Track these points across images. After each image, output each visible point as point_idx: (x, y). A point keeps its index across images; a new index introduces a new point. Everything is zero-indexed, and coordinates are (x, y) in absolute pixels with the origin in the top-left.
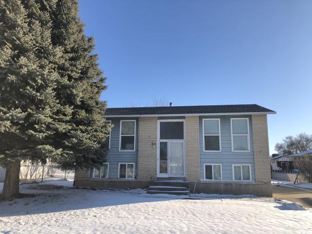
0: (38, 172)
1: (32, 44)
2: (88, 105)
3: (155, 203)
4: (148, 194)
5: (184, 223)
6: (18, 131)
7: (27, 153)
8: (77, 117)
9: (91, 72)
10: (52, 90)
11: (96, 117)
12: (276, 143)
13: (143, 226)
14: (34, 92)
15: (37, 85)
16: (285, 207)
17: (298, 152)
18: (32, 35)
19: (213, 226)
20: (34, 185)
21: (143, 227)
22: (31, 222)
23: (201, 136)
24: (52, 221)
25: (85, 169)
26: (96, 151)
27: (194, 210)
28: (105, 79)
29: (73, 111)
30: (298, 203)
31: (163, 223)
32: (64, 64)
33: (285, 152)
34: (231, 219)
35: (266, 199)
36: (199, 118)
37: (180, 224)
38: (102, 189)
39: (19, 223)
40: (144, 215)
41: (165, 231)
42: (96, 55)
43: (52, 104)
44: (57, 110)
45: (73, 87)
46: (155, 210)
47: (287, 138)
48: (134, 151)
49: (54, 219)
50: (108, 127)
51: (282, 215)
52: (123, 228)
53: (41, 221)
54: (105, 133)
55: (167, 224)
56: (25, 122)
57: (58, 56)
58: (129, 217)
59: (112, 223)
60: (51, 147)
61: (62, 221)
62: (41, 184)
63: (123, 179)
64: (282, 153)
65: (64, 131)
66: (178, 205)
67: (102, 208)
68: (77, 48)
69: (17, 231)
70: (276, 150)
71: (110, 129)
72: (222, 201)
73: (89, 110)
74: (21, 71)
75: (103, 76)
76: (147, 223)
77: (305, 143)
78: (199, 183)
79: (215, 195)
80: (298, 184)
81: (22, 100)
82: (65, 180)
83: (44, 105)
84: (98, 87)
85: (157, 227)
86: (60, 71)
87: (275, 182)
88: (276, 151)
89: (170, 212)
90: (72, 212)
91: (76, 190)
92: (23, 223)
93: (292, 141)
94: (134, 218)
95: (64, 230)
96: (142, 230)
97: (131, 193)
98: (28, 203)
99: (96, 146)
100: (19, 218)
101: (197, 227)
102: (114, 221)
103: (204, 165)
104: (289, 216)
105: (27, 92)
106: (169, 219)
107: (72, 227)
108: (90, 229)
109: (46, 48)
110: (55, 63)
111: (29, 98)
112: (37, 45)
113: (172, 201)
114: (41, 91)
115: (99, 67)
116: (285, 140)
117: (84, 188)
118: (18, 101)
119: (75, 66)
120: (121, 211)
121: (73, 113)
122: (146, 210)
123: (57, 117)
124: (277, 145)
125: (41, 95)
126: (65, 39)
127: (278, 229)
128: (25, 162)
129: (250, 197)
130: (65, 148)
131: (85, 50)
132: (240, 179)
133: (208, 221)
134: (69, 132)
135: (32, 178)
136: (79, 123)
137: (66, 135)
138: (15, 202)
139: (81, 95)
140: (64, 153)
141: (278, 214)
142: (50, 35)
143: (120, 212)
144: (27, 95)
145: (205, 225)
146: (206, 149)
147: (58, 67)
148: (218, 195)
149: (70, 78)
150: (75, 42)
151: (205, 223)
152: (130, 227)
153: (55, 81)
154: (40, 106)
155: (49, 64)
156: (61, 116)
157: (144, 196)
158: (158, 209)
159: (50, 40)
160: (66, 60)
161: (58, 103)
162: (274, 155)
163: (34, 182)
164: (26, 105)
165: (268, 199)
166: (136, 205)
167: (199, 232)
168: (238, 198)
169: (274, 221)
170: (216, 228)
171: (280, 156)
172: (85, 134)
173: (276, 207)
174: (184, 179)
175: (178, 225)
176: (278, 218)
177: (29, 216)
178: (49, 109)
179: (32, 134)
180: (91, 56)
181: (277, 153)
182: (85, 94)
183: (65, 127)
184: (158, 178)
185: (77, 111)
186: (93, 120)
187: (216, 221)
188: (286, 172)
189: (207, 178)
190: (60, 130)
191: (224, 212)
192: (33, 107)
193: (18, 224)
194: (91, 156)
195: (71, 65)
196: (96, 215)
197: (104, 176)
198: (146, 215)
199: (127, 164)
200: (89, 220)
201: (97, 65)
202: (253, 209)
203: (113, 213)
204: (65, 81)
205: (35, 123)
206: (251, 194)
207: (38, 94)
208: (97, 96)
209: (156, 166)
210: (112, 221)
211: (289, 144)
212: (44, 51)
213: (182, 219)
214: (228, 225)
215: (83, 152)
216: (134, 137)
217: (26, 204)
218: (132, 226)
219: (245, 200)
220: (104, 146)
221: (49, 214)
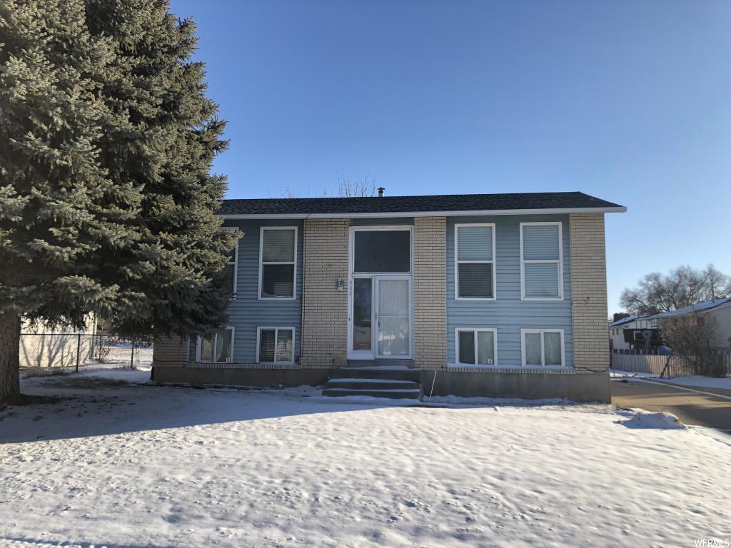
0: (66, 350)
1: (39, 29)
2: (181, 185)
3: (340, 414)
4: (326, 398)
5: (407, 455)
6: (9, 241)
7: (34, 296)
8: (153, 214)
9: (187, 104)
10: (92, 144)
11: (200, 212)
12: (623, 290)
13: (311, 461)
14: (46, 148)
15: (52, 130)
16: (638, 422)
17: (673, 308)
18: (39, 7)
19: (475, 461)
20: (58, 379)
21: (313, 465)
22: (48, 456)
23: (450, 265)
24: (98, 454)
25: (177, 338)
26: (202, 296)
27: (431, 429)
28: (223, 124)
29: (143, 196)
30: (668, 414)
31: (358, 455)
32: (119, 81)
33: (643, 310)
34: (515, 446)
35: (596, 407)
36: (447, 222)
37: (397, 458)
38: (219, 387)
39: (20, 459)
40: (314, 439)
41: (362, 472)
42: (199, 65)
43: (93, 178)
44: (106, 194)
45: (143, 139)
46: (342, 428)
47: (648, 278)
48: (294, 298)
49: (104, 449)
50: (229, 237)
51: (632, 439)
52: (265, 466)
53: (71, 454)
54: (223, 252)
55: (367, 458)
56: (26, 220)
57: (103, 62)
58: (280, 443)
59: (240, 457)
60: (93, 281)
61: (122, 453)
62: (73, 376)
63: (267, 364)
64: (636, 311)
65: (122, 244)
66: (393, 418)
67: (216, 425)
68: (153, 44)
69: (13, 475)
70: (622, 305)
71: (234, 243)
72: (496, 410)
73: (183, 197)
74: (12, 94)
75: (218, 116)
76: (320, 455)
77: (688, 289)
78: (444, 372)
79: (481, 399)
80: (669, 378)
81: (16, 167)
82: (133, 368)
83: (74, 181)
84: (206, 143)
85: (344, 463)
86: (111, 98)
87: (617, 375)
88: (623, 307)
89: (375, 433)
90: (147, 434)
91: (157, 389)
92: (29, 459)
93: (660, 285)
94: (290, 445)
95: (126, 472)
96: (308, 471)
97: (286, 394)
98: (40, 415)
99: (201, 281)
100: (18, 447)
101: (436, 463)
102: (245, 452)
103: (457, 330)
104: (648, 441)
105: (29, 145)
106: (373, 448)
107: (146, 466)
108: (187, 470)
109: (73, 39)
110: (97, 78)
111: (33, 162)
112: (52, 31)
113: (382, 410)
114: (64, 144)
115: (208, 95)
116: (644, 281)
117: (175, 386)
118: (7, 169)
119: (147, 87)
120: (262, 431)
121: (143, 202)
122: (318, 430)
123: (105, 211)
124: (626, 295)
125: (63, 154)
126: (122, 20)
127: (620, 466)
128: (32, 323)
129: (559, 404)
130: (126, 284)
131: (172, 51)
132: (539, 363)
133: (464, 453)
134: (135, 246)
135: (53, 365)
136: (158, 226)
137: (127, 255)
138: (11, 414)
139: (163, 158)
140: (125, 296)
141: (623, 437)
142: (83, 8)
143: (258, 435)
144: (28, 153)
145: (454, 460)
146: (461, 295)
147: (105, 87)
148: (487, 400)
149: (135, 117)
150: (146, 27)
151: (454, 455)
152: (281, 465)
153: (98, 122)
154: (62, 183)
155: (82, 78)
156: (116, 209)
157: (316, 401)
158: (347, 426)
159: (82, 21)
160: (125, 74)
161: (107, 177)
162: (617, 317)
163: (58, 372)
164: (28, 179)
165: (601, 407)
166: (297, 418)
167: (442, 473)
168: (532, 405)
169: (613, 451)
170: (480, 466)
171: (632, 317)
172: (174, 252)
173: (619, 422)
174: (410, 363)
175: (392, 459)
176: (622, 446)
177: (44, 443)
178: (85, 190)
179: (44, 249)
180: (187, 67)
181: (624, 311)
182: (174, 157)
183: (125, 234)
184: (350, 362)
185: (154, 198)
186: (192, 221)
187: (481, 450)
188: (644, 353)
189: (461, 361)
190: (112, 240)
191: (500, 433)
192: (45, 185)
193: (16, 461)
194: (190, 306)
195: (137, 85)
196: (201, 439)
197: (223, 359)
198: (320, 439)
199: (277, 329)
200: (186, 450)
201: (202, 87)
202: (567, 426)
203: (243, 437)
204: (123, 122)
205: (50, 222)
206: (562, 398)
207: (56, 152)
208: (202, 163)
209: (345, 334)
210: (239, 453)
211: (653, 291)
212: (70, 46)
213: (401, 447)
214: (509, 460)
215: (169, 296)
216: (293, 265)
217: (37, 419)
218: (287, 462)
219: (548, 409)
220: (222, 282)
221: (91, 438)
